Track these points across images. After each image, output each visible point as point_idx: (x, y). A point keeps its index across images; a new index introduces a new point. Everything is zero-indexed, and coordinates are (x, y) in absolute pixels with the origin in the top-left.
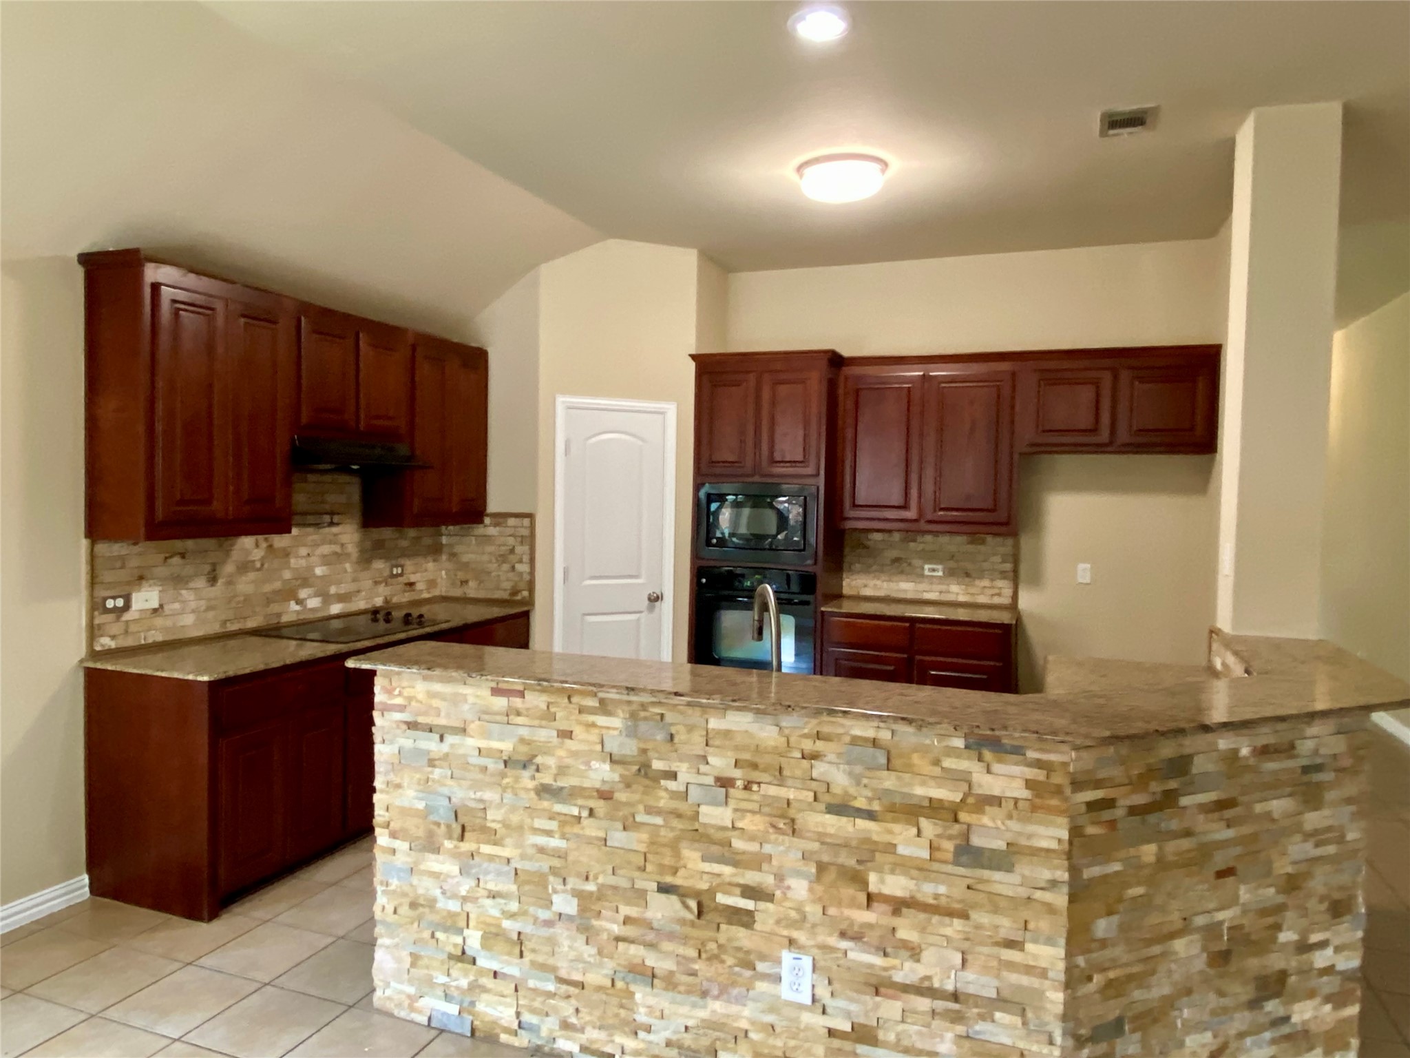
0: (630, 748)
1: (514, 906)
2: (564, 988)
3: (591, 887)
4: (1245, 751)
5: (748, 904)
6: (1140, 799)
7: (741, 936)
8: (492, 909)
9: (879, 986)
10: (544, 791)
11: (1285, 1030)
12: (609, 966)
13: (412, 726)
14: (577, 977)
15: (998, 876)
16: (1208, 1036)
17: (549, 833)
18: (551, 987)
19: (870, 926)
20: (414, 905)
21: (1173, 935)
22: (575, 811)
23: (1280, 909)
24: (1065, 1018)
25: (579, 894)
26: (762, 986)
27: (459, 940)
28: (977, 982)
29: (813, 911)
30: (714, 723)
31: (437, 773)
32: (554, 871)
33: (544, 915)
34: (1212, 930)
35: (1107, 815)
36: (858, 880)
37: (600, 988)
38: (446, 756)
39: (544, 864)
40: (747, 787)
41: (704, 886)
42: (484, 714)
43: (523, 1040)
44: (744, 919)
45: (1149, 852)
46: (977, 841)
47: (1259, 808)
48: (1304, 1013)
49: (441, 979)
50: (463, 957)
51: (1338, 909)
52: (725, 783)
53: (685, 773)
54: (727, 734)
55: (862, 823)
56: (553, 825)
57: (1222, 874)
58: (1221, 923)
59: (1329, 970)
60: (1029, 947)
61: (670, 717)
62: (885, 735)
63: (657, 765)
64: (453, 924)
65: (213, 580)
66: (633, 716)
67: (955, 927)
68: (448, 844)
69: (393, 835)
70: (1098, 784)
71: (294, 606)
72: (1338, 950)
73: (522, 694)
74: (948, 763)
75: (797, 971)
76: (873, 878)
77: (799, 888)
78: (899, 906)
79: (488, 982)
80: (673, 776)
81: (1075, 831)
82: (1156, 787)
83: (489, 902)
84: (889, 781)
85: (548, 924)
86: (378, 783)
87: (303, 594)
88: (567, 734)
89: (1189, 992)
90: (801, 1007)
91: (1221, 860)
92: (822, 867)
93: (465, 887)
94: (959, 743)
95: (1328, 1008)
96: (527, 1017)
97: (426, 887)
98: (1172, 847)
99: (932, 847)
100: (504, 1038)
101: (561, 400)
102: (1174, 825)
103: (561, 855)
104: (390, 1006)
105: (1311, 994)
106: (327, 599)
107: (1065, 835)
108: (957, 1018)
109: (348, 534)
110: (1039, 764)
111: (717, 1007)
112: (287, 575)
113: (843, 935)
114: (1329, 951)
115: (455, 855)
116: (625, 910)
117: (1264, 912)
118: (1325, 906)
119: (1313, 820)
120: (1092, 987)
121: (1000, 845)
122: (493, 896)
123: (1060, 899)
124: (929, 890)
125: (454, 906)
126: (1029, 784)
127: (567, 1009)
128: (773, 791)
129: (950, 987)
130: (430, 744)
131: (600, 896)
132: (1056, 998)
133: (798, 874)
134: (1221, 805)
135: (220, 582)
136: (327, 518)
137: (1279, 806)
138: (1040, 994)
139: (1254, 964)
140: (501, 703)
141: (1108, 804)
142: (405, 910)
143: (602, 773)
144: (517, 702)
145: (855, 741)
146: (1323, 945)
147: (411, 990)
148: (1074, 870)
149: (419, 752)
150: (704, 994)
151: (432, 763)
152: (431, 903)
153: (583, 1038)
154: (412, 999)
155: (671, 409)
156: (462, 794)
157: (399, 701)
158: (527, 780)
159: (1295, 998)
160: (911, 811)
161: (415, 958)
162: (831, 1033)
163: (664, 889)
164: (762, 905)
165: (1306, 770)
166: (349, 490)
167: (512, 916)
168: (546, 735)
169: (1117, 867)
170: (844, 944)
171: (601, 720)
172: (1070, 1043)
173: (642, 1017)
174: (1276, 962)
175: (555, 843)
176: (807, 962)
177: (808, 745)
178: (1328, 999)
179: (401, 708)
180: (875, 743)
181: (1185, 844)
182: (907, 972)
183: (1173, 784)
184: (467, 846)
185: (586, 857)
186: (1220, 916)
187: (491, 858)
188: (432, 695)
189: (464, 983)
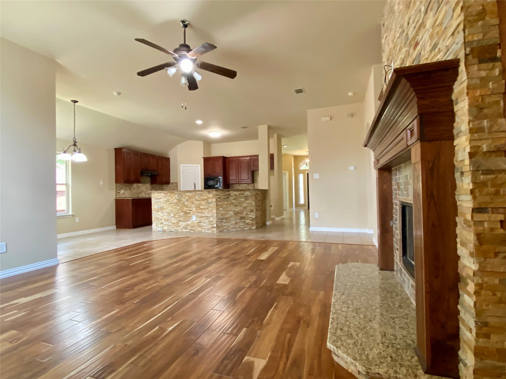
0: (178, 198)
1: (167, 216)
2: (172, 224)
3: (175, 213)
4: (237, 194)
5: (190, 212)
6: (224, 197)
7: (189, 215)
8: (165, 217)
9: (202, 217)
10: (170, 204)
11: (245, 223)
12: (177, 220)
13: (156, 199)
14: (174, 222)
15: (210, 205)
16: (234, 222)
17: (170, 208)
18: (171, 224)
19: (200, 212)
20: (157, 218)
21: (229, 211)
22: (173, 205)
23: (243, 210)
24: (216, 217)
25: (174, 214)
26: (191, 219)
27: (161, 221)
28: (209, 215)
29: (195, 211)
30: (186, 194)
31: (159, 203)
32: (171, 212)
33: (170, 217)
34: (234, 211)
35: (220, 198)
36: (199, 207)
37: (176, 223)
38: (160, 202)
39: (170, 212)
40: (189, 200)
41: (186, 211)
42: (164, 197)
43: (168, 231)
44: (189, 213)
45: (226, 203)
46: (209, 202)
47: (240, 200)
48: (248, 221)
49: (160, 226)
50: (162, 223)
51: (252, 211)
52: (187, 200)
53: (183, 200)
54: (187, 195)
55: (199, 202)
56: (171, 207)
57: (235, 206)
58: (236, 211)
59: (251, 217)
60: (213, 211)
61: (182, 194)
62: (201, 193)
63: (181, 199)
64: (161, 220)
65: (130, 190)
66: (179, 195)
67: (207, 210)
68: (160, 211)
69: (154, 211)
70: (219, 196)
71: (141, 195)
72: (252, 215)
73: (167, 194)
74: (206, 195)
75: (194, 217)
76: (200, 207)
77: (194, 209)
78: (203, 209)
79: (165, 225)
80: (182, 200)
81: (217, 200)
82: (226, 196)
83: (164, 217)
84: (202, 197)
85: (171, 218)
86: (152, 205)
87: (142, 193)
88: (172, 197)
89: (232, 217)
90: (195, 221)
91: (235, 204)
92: (196, 207)
93: (162, 215)
94: (207, 193)
95: (251, 221)
96: (169, 228)
97: (158, 216)
98: (229, 202)
99: (205, 203)
100: (166, 231)
101: (181, 165)
102: (229, 200)
103: (172, 210)
104: (154, 230)
105: (248, 219)
106: (146, 194)
107: (215, 200)
108: (208, 219)
109: (148, 185)
110: (213, 194)
111: (187, 223)
112: (140, 190)
113: (198, 213)
114: (251, 215)
115: (161, 212)
116: (178, 215)
117: (241, 210)
118: (250, 211)
119: (247, 202)
120: (219, 215)
121: (210, 202)
122: (165, 216)
123: (215, 206)
124: (205, 207)
125: (161, 218)
126: (213, 196)
127: (173, 226)
128: (192, 200)
129: (207, 216)
130: (158, 201)
131: (176, 214)
132: (215, 215)
133: (194, 208)
134: (234, 199)
135: (131, 190)
136: (145, 183)
137: (243, 200)
138: (214, 215)
139: (240, 215)
140: (165, 195)
141: (221, 197)
142: (156, 219)
143: (176, 201)
144: (167, 195)
145: (199, 194)
146: (250, 215)
147: (156, 228)
148: (216, 203)
149: (157, 202)
150: (186, 222)
151: (158, 203)
152: (158, 218)
153: (174, 229)
154: (157, 229)
155: (199, 166)
156: (161, 205)
157: (154, 196)
158: (168, 203)
159: (246, 219)
160: (203, 200)
161: (157, 224)
162: (197, 223)
163: (182, 212)
164: (191, 212)
165: (245, 196)
166: (149, 179)
167: (167, 217)
168: (170, 198)
169: (222, 203)
170: (198, 214)
171: (175, 196)
172: (217, 219)
173: (180, 225)
174: (243, 215)
175: (171, 209)
176: (195, 216)
177: (195, 195)
178: (251, 220)
179: (154, 197)
180: (200, 194)
181: (230, 202)
182: (203, 215)
183: (228, 196)
184: (162, 211)
185: (174, 210)
186: (235, 210)
187: (165, 212)
188: (158, 195)
189: (162, 226)
